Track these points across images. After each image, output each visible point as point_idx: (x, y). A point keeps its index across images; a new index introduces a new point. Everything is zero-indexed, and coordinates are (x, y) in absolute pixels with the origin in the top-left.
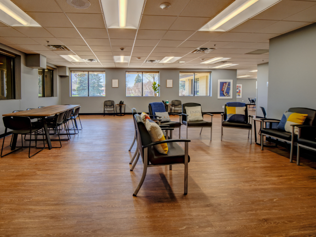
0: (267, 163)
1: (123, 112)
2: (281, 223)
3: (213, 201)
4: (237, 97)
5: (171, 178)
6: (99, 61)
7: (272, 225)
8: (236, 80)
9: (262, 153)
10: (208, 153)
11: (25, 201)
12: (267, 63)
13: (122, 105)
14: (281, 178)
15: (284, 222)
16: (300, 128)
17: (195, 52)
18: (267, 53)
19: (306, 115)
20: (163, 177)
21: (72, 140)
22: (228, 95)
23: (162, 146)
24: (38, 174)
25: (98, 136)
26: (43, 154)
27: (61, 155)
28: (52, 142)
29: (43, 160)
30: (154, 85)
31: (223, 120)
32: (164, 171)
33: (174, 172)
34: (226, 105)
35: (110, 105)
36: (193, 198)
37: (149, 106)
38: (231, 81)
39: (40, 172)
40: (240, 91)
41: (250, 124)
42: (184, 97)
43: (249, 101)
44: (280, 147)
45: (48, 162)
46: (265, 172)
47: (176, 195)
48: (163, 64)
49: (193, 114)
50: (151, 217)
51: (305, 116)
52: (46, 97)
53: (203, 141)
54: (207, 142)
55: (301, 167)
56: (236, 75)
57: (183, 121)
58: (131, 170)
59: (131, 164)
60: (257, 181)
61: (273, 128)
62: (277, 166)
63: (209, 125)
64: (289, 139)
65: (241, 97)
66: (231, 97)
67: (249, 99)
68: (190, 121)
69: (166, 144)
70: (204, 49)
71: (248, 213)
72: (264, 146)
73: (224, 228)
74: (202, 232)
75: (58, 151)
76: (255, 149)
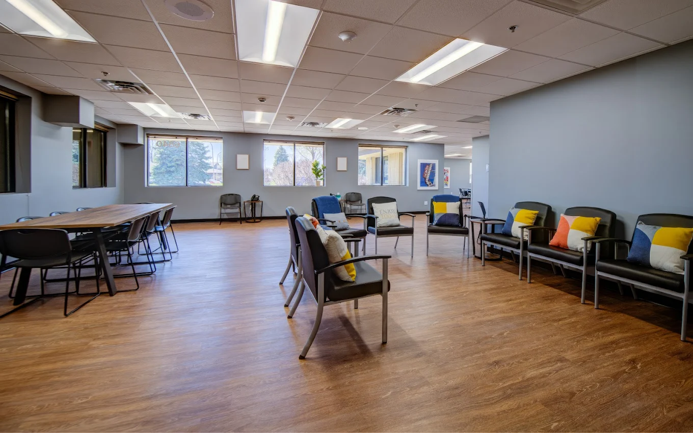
0: (491, 283)
1: (258, 215)
2: (515, 363)
3: (425, 348)
4: (445, 187)
5: (358, 322)
6: (212, 118)
7: (505, 368)
8: (444, 160)
9: (484, 269)
10: (409, 277)
11: (75, 402)
12: (487, 136)
13: (257, 203)
14: (510, 302)
15: (519, 362)
16: (531, 231)
17: (386, 114)
18: (487, 122)
19: (537, 212)
20: (345, 321)
21: (159, 274)
22: (431, 185)
23: (347, 268)
24: (94, 346)
25: (214, 262)
26: (99, 305)
27: (139, 305)
28: (116, 281)
29: (102, 317)
30: (315, 167)
31: (429, 224)
32: (345, 313)
33: (361, 312)
34: (432, 200)
35: (233, 202)
36: (396, 348)
37: (312, 203)
38: (436, 162)
39: (99, 342)
40: (447, 178)
41: (467, 228)
42: (364, 187)
43: (460, 193)
44: (505, 259)
45: (113, 321)
46: (490, 297)
47: (370, 347)
48: (332, 130)
49: (386, 215)
50: (335, 387)
51: (535, 214)
52: (91, 187)
53: (401, 258)
54: (406, 260)
55: (532, 285)
56: (443, 152)
57: (370, 227)
58: (290, 317)
59: (286, 306)
60: (480, 310)
61: (496, 232)
62: (504, 286)
63: (409, 231)
64: (518, 247)
65: (449, 187)
66: (436, 188)
67: (460, 190)
68: (381, 227)
69: (352, 265)
70: (398, 110)
71: (474, 356)
72: (485, 259)
73: (445, 383)
74: (416, 395)
75: (131, 298)
76: (474, 265)
